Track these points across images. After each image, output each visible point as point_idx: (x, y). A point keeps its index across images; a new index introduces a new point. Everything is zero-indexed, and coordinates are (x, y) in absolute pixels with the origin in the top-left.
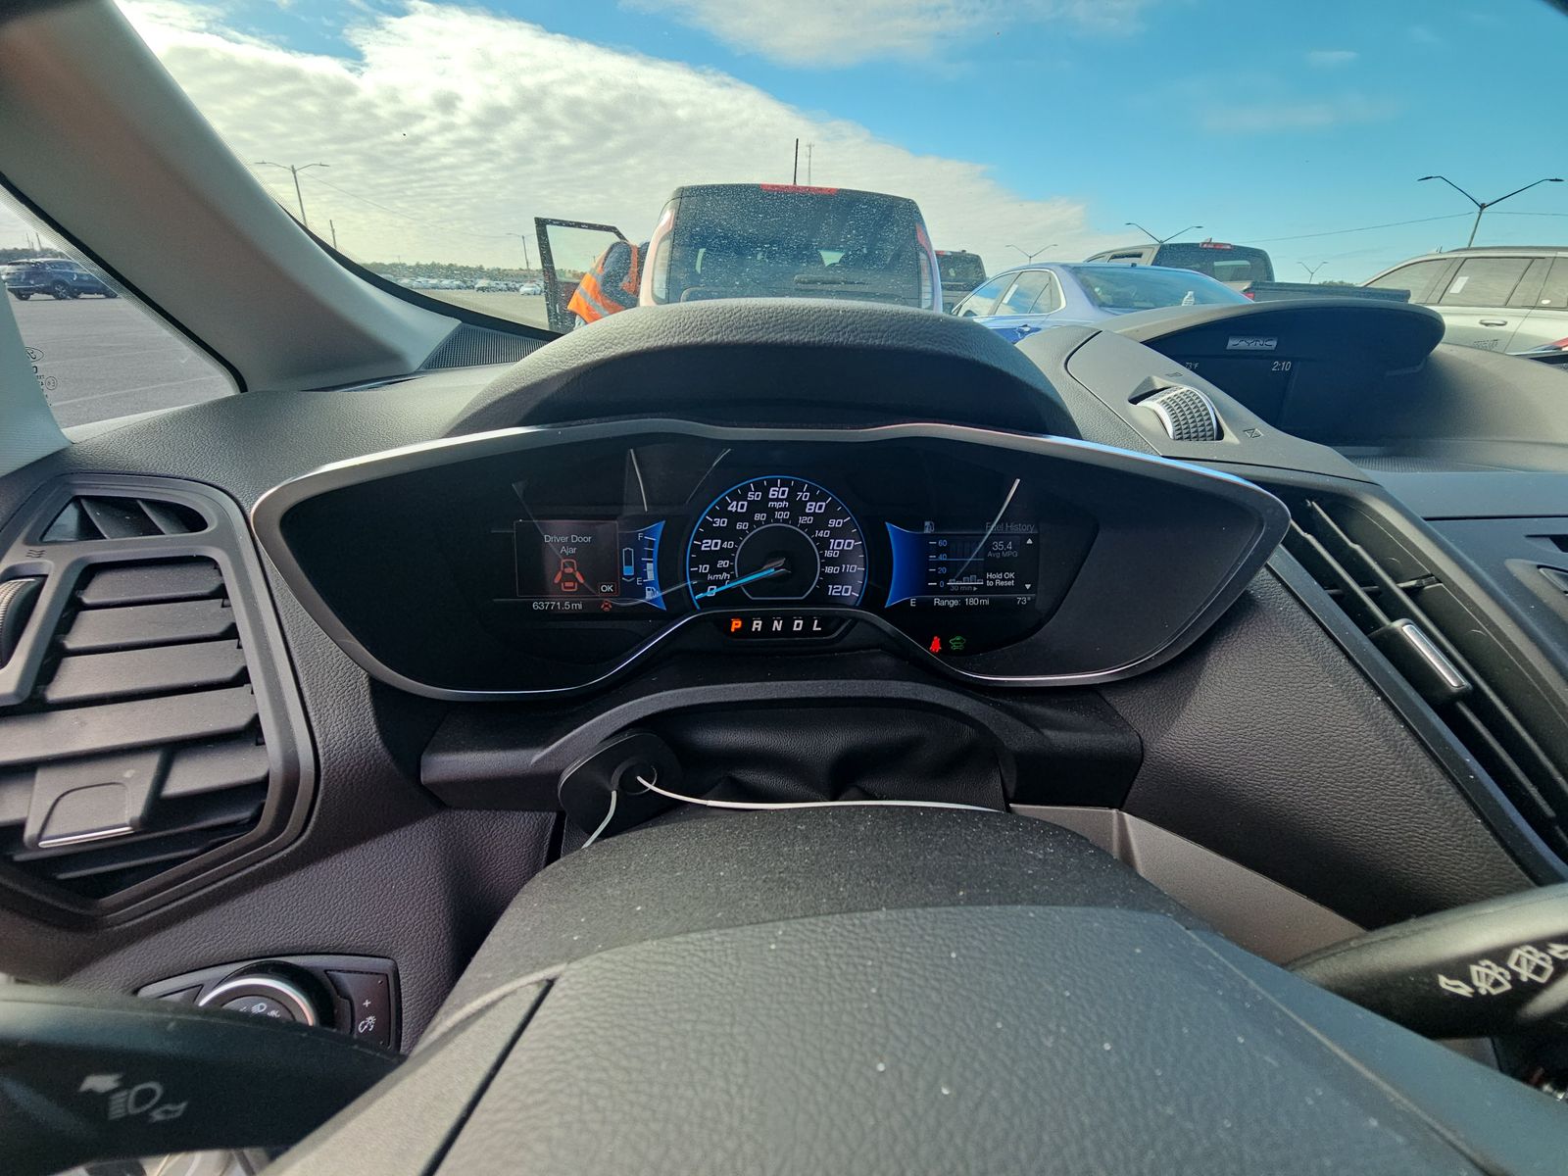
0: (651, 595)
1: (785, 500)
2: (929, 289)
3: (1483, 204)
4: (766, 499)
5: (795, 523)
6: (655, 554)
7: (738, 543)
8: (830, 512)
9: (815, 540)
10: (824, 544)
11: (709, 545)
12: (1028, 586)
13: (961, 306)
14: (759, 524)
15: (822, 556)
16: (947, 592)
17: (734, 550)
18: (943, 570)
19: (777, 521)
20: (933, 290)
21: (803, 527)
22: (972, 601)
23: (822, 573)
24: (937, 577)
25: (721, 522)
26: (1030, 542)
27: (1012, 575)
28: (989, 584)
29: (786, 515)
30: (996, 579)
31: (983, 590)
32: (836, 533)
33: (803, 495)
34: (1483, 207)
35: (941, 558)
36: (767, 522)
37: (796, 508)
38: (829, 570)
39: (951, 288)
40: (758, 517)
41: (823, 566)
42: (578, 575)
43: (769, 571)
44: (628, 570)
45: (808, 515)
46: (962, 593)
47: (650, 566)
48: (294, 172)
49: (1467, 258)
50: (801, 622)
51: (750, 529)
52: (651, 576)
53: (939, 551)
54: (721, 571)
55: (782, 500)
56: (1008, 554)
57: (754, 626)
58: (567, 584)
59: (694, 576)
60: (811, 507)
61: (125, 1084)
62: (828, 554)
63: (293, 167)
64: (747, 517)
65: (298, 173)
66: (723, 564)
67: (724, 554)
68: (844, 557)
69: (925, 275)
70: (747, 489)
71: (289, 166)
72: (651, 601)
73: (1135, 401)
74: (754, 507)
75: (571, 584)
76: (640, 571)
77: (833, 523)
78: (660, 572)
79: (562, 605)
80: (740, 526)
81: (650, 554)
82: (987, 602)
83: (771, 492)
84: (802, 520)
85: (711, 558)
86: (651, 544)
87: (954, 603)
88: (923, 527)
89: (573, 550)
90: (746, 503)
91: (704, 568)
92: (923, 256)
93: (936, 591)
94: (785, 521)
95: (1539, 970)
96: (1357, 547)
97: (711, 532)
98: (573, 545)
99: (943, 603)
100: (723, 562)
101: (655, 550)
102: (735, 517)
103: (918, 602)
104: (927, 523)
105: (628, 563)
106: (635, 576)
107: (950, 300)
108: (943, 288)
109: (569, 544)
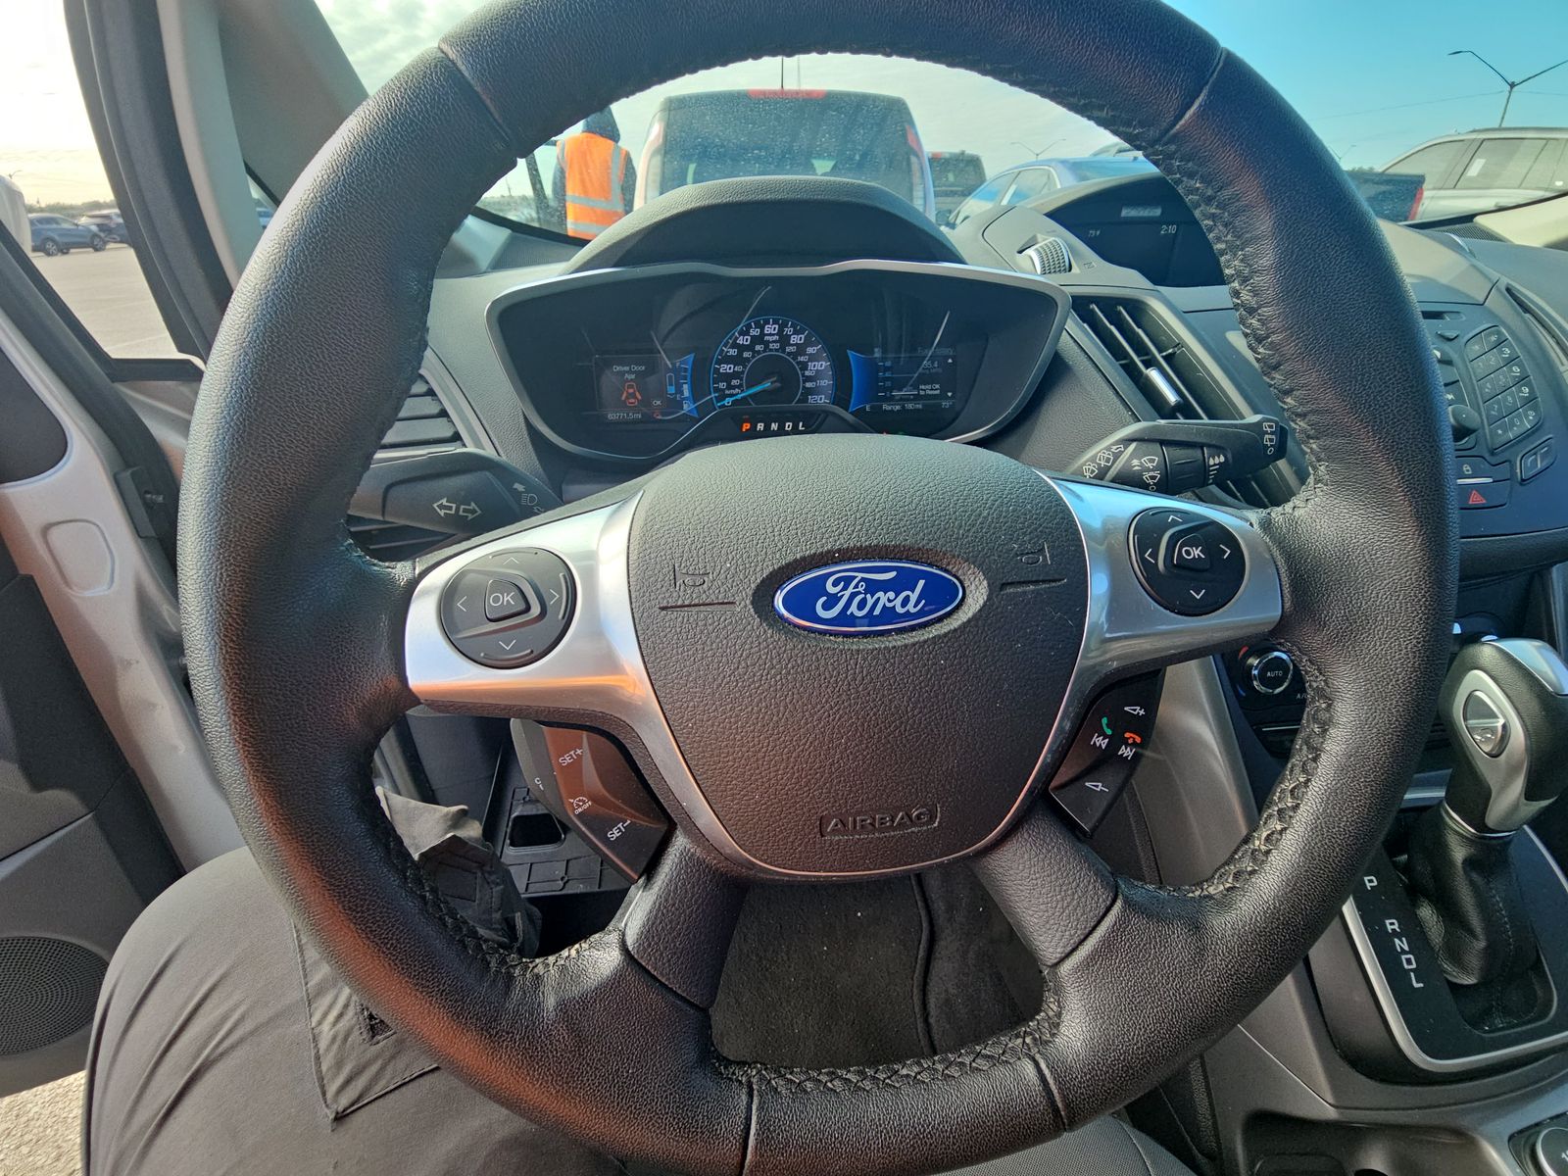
0: (687, 407)
1: (777, 334)
2: (921, 194)
3: (1513, 83)
4: (762, 334)
5: (784, 351)
6: (689, 378)
7: (745, 367)
8: (808, 343)
9: (799, 363)
10: (804, 366)
11: (726, 368)
12: (950, 394)
13: (959, 212)
14: (759, 352)
15: (803, 375)
16: (890, 399)
17: (743, 372)
18: (888, 384)
19: (771, 350)
20: (925, 194)
21: (789, 354)
22: (910, 406)
23: (804, 387)
24: (884, 389)
25: (733, 352)
26: (950, 361)
27: (937, 386)
28: (922, 393)
29: (777, 346)
30: (927, 389)
31: (917, 398)
32: (813, 358)
33: (788, 331)
34: (1512, 85)
35: (887, 375)
36: (764, 351)
37: (784, 340)
38: (808, 385)
39: (946, 194)
40: (758, 348)
41: (804, 382)
42: (638, 394)
43: (767, 385)
44: (672, 390)
45: (793, 345)
46: (904, 400)
47: (685, 386)
49: (1484, 140)
50: (791, 424)
51: (753, 357)
52: (686, 393)
53: (886, 369)
54: (734, 387)
55: (774, 335)
56: (934, 371)
57: (759, 427)
58: (630, 401)
59: (717, 390)
60: (795, 339)
61: (527, 491)
62: (807, 373)
64: (750, 348)
66: (734, 382)
67: (736, 375)
68: (818, 375)
69: (916, 179)
70: (749, 327)
72: (689, 411)
73: (1020, 252)
74: (756, 340)
75: (633, 401)
76: (679, 391)
77: (810, 350)
78: (693, 390)
79: (628, 415)
80: (746, 355)
81: (685, 378)
82: (920, 406)
83: (766, 329)
84: (788, 350)
85: (728, 377)
86: (686, 370)
87: (898, 407)
88: (873, 353)
89: (633, 376)
90: (749, 338)
91: (722, 385)
92: (913, 159)
93: (886, 399)
94: (776, 350)
95: (1108, 460)
96: (1140, 331)
97: (728, 360)
98: (633, 373)
99: (890, 408)
100: (735, 381)
101: (688, 374)
102: (742, 348)
103: (871, 408)
104: (876, 350)
105: (671, 385)
106: (676, 393)
107: (945, 207)
108: (937, 195)
109: (630, 372)
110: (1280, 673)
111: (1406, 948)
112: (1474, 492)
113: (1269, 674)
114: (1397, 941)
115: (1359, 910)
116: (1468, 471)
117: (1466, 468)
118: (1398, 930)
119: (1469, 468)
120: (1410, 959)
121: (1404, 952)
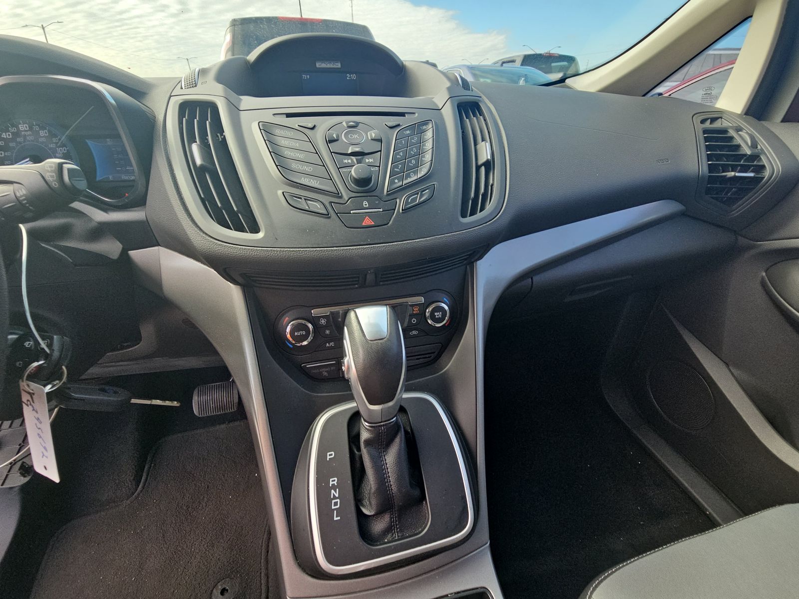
1: (29, 130)
4: (19, 131)
5: (38, 141)
7: (12, 152)
8: (51, 135)
9: (50, 148)
10: (54, 151)
14: (20, 143)
16: (126, 172)
17: (12, 156)
19: (29, 141)
21: (42, 143)
24: (120, 166)
29: (31, 138)
33: (35, 128)
36: (24, 142)
40: (19, 140)
45: (43, 137)
48: (43, 28)
51: (17, 146)
55: (27, 130)
60: (42, 133)
62: (58, 155)
63: (42, 25)
64: (13, 140)
65: (46, 29)
71: (40, 25)
77: (54, 140)
80: (11, 145)
83: (20, 127)
90: (10, 134)
93: (123, 172)
94: (32, 141)
102: (7, 140)
103: (113, 178)
110: (304, 333)
111: (337, 495)
112: (367, 217)
113: (296, 334)
114: (333, 491)
115: (317, 475)
116: (366, 205)
117: (365, 204)
118: (336, 484)
119: (367, 203)
120: (334, 502)
121: (335, 498)
